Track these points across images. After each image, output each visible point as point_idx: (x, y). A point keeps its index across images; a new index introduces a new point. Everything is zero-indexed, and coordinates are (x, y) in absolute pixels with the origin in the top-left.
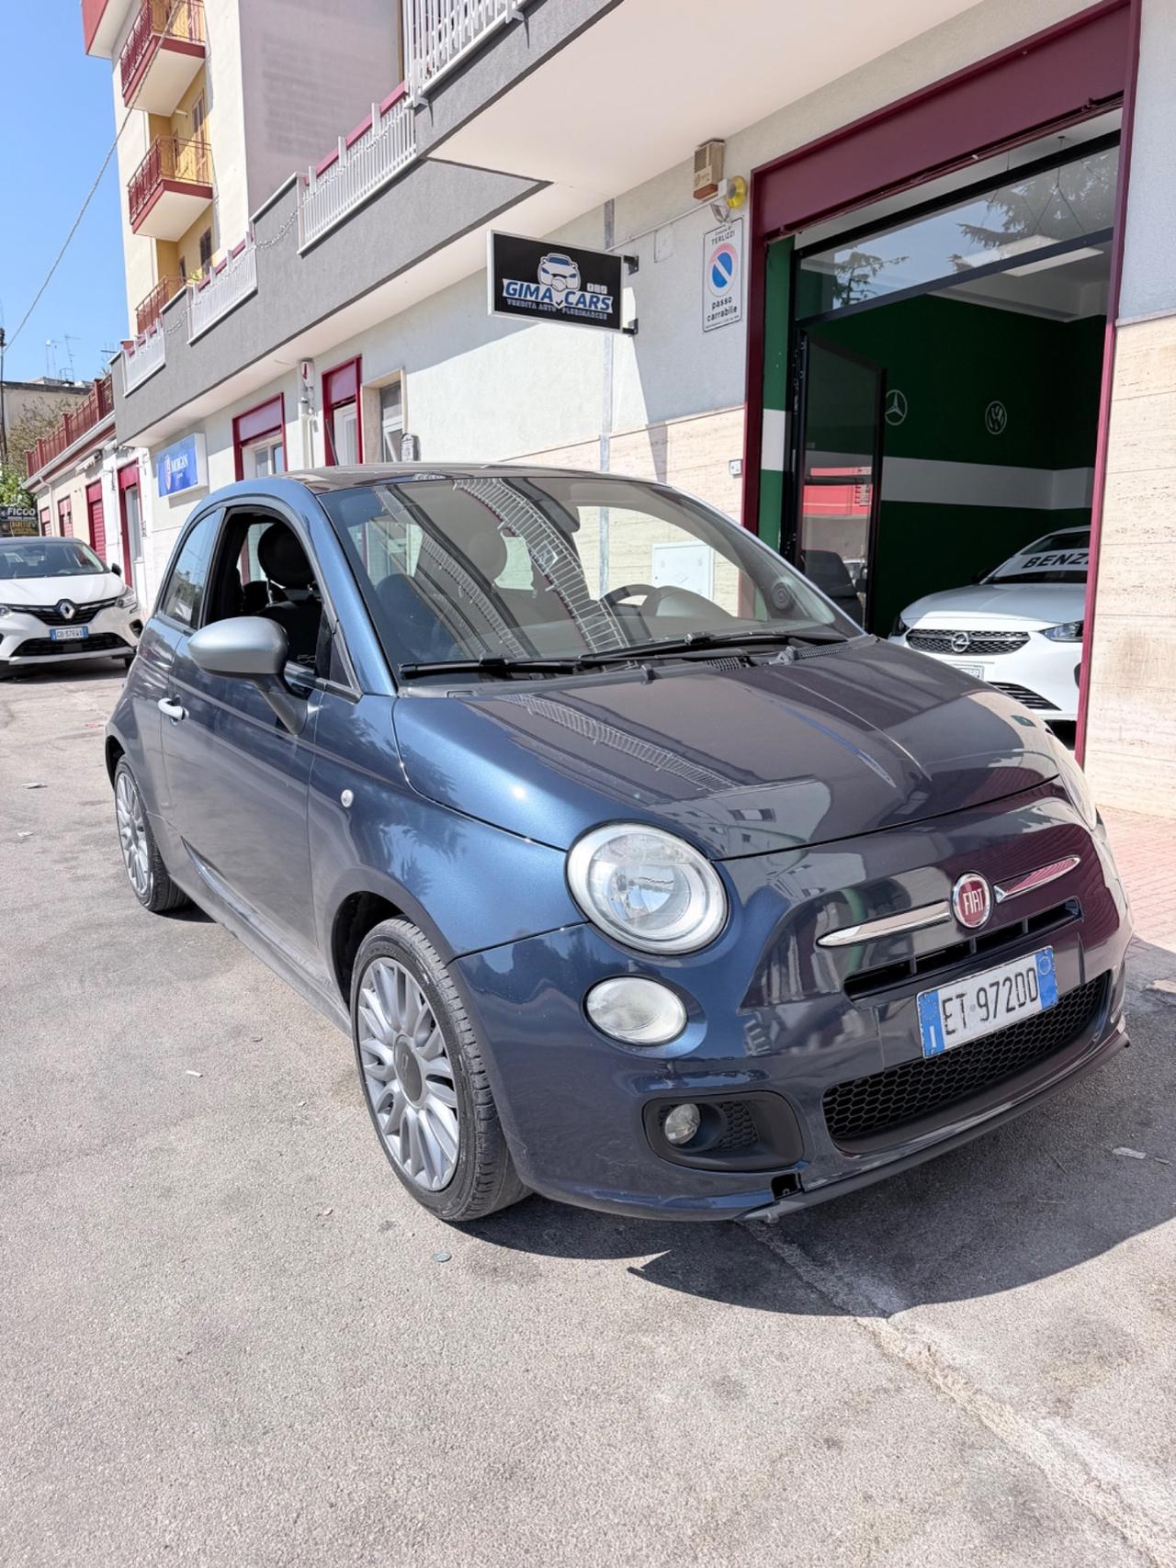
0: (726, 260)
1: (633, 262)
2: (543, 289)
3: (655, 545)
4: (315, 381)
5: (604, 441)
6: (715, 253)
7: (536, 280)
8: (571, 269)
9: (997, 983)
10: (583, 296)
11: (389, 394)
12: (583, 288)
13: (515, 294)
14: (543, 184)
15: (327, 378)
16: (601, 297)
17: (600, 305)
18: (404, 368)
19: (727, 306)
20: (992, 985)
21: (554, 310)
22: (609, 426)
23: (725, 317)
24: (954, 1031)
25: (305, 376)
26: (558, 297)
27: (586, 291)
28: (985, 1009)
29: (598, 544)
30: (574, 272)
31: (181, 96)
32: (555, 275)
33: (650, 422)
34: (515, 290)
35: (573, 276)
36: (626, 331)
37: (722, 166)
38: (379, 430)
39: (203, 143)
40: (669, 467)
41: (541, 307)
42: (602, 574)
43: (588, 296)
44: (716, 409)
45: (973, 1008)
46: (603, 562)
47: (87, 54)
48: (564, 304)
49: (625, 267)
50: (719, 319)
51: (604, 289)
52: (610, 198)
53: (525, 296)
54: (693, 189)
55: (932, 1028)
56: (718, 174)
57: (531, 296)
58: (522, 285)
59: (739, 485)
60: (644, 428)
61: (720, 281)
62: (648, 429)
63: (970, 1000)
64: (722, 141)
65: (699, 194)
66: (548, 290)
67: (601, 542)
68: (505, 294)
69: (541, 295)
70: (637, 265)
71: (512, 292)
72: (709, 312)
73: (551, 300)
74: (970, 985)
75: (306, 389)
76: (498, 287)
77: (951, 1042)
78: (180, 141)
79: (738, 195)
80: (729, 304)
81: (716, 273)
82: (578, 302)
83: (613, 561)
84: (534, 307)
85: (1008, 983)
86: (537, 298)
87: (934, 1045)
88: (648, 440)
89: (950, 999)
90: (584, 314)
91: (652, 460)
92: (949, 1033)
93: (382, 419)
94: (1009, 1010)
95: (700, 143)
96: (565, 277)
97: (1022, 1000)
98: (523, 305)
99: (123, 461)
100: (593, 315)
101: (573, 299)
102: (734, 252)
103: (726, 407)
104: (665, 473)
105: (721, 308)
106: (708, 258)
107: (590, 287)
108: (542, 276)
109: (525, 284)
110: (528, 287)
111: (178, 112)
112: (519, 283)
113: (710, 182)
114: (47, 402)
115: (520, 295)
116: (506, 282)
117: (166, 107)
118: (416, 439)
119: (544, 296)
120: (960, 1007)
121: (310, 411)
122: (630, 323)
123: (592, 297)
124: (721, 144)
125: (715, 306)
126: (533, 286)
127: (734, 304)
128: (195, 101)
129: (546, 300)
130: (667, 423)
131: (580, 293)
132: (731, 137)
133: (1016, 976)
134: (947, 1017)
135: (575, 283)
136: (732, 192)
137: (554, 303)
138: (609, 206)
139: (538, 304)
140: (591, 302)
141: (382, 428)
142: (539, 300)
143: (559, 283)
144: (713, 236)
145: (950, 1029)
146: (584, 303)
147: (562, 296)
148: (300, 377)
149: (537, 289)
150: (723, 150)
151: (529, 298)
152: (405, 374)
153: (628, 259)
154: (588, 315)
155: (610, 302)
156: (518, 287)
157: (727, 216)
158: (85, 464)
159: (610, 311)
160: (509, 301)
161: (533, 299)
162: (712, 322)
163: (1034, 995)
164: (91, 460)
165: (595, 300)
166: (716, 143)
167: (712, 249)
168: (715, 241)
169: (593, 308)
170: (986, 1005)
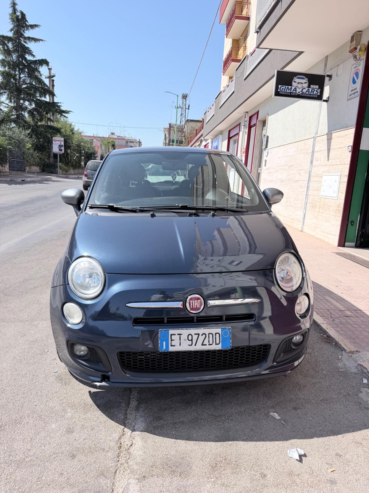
0: (357, 74)
1: (330, 76)
2: (293, 88)
3: (324, 174)
4: (247, 119)
5: (314, 138)
6: (354, 72)
7: (291, 85)
8: (305, 80)
9: (199, 334)
10: (309, 89)
11: (264, 123)
12: (309, 87)
13: (282, 90)
14: (301, 53)
15: (251, 118)
16: (316, 89)
17: (315, 92)
18: (268, 114)
19: (355, 91)
20: (195, 334)
21: (297, 95)
22: (317, 133)
23: (354, 95)
24: (174, 346)
25: (245, 117)
26: (298, 90)
27: (310, 88)
28: (191, 342)
29: (308, 173)
30: (306, 81)
31: (242, 33)
32: (298, 83)
33: (328, 132)
34: (283, 89)
35: (306, 83)
36: (324, 101)
37: (360, 40)
38: (261, 134)
39: (245, 47)
40: (331, 148)
41: (292, 94)
42: (308, 183)
43: (310, 89)
44: (347, 128)
45: (185, 340)
46: (309, 179)
47: (220, 23)
48: (301, 93)
49: (327, 79)
50: (353, 96)
51: (317, 87)
52: (327, 55)
53: (286, 90)
54: (349, 50)
55: (164, 343)
56: (358, 43)
57: (289, 90)
58: (285, 87)
59: (349, 155)
60: (326, 134)
61: (354, 82)
62: (327, 134)
63: (184, 337)
64: (361, 31)
65: (351, 52)
66: (296, 88)
67: (309, 172)
68: (279, 90)
69: (292, 90)
70: (331, 78)
71: (281, 89)
72: (350, 93)
73: (296, 91)
74: (185, 332)
75: (245, 121)
76: (277, 88)
77: (171, 349)
78: (240, 47)
79: (362, 51)
80: (356, 90)
81: (354, 79)
82: (307, 91)
83: (312, 179)
84: (289, 94)
85: (204, 336)
86: (291, 91)
87: (164, 348)
88: (326, 138)
89: (175, 335)
90: (308, 95)
91: (327, 145)
92: (171, 346)
93: (263, 131)
94: (202, 345)
95: (353, 33)
96: (302, 83)
97: (211, 343)
98: (285, 93)
99: (206, 143)
100: (312, 96)
101: (304, 91)
102: (360, 71)
103: (350, 127)
104: (330, 150)
105: (353, 92)
106: (352, 74)
107: (312, 86)
108: (294, 84)
109: (287, 87)
110: (288, 88)
111: (240, 38)
112: (285, 86)
113: (354, 47)
114: (198, 125)
115: (284, 90)
116: (280, 86)
117: (237, 37)
118: (268, 137)
119: (294, 90)
120: (179, 338)
121: (245, 128)
122: (327, 98)
123: (312, 90)
124: (360, 32)
125: (352, 90)
126: (290, 87)
127: (357, 90)
128: (245, 34)
129: (294, 92)
130: (332, 132)
131: (307, 89)
132: (364, 30)
133: (209, 334)
134: (172, 340)
135: (306, 85)
136: (360, 50)
137: (297, 92)
138: (327, 57)
139: (291, 93)
140: (312, 91)
141: (262, 133)
142: (291, 92)
143: (300, 86)
144: (354, 66)
145: (173, 344)
146: (309, 92)
147: (300, 90)
148: (244, 117)
149: (291, 88)
150: (361, 35)
151: (288, 91)
152: (268, 116)
153: (328, 76)
154: (310, 96)
155: (319, 91)
156: (284, 88)
157: (359, 58)
158: (198, 144)
159: (319, 94)
160: (280, 93)
161: (289, 91)
162: (350, 97)
163: (218, 342)
164: (199, 142)
165: (313, 90)
166: (358, 32)
167: (354, 70)
168: (355, 68)
169: (312, 93)
170: (192, 340)
